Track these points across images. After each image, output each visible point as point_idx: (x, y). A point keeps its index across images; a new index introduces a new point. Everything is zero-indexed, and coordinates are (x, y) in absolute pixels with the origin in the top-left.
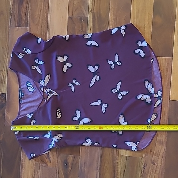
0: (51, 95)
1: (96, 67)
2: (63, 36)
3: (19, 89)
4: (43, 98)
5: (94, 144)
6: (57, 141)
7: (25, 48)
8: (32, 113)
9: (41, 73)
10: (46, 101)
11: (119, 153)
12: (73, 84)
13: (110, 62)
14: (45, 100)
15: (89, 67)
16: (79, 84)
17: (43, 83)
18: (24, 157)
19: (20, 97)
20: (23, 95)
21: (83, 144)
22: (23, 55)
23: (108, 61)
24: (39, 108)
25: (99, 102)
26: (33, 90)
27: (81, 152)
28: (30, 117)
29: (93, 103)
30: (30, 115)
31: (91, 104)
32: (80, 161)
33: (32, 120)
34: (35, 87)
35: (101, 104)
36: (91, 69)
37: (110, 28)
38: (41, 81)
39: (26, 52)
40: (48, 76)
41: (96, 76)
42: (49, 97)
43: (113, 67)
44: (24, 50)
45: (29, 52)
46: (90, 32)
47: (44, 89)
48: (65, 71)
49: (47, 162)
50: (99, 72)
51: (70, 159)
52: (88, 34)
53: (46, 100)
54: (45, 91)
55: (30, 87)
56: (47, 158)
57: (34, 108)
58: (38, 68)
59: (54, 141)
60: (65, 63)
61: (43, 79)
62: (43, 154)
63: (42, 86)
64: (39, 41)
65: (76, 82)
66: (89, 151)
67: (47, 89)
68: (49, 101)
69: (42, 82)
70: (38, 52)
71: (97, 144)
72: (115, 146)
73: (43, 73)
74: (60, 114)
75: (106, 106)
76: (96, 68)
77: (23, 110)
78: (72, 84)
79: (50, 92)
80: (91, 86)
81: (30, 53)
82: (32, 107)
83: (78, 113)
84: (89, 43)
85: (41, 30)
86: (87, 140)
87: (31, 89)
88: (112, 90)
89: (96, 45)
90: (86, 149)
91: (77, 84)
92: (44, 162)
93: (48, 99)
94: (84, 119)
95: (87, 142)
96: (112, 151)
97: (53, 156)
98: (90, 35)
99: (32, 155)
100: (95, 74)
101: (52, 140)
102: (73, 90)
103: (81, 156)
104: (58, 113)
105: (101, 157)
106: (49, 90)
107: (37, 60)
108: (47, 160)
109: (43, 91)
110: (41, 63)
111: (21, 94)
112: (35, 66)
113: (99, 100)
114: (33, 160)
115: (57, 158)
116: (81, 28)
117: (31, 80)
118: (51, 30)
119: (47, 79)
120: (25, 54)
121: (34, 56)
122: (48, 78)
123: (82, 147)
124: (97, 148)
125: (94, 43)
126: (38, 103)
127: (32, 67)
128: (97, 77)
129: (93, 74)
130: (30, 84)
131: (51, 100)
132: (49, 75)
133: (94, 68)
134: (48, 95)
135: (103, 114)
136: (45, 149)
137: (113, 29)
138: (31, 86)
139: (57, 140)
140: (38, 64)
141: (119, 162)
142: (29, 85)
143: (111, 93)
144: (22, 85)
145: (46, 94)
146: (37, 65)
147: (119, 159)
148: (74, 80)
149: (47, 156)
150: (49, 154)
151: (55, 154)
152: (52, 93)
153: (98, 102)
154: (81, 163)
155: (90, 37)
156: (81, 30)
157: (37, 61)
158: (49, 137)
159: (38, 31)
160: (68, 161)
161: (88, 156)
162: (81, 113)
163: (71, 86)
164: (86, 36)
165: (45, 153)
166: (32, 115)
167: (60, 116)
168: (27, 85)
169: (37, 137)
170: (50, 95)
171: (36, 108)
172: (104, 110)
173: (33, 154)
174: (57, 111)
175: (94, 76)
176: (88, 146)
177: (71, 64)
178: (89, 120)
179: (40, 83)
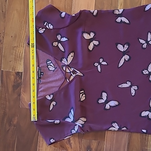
0: (75, 75)
1: (125, 46)
2: (91, 11)
3: (38, 67)
4: (66, 78)
5: (122, 129)
6: (81, 126)
7: (46, 23)
8: (52, 94)
9: (63, 50)
10: (68, 81)
11: (148, 138)
12: (100, 64)
13: (142, 41)
14: (68, 80)
15: (118, 45)
16: (106, 64)
17: (66, 61)
18: (41, 142)
19: (39, 76)
20: (42, 74)
21: (110, 129)
22: (44, 29)
23: (140, 40)
24: (60, 89)
25: (129, 84)
26: (54, 69)
27: (107, 138)
28: (49, 98)
29: (121, 85)
30: (50, 96)
31: (119, 86)
32: (105, 146)
33: (52, 102)
34: (56, 66)
35: (131, 86)
36: (120, 48)
37: (143, 4)
38: (63, 59)
39: (47, 26)
40: (72, 54)
41: (126, 55)
42: (72, 78)
43: (145, 46)
44: (45, 25)
45: (51, 27)
46: (121, 7)
47: (67, 69)
48: (91, 50)
49: (68, 148)
50: (129, 52)
51: (94, 144)
52: (118, 10)
54: (68, 71)
55: (51, 65)
56: (67, 144)
57: (54, 89)
58: (60, 45)
59: (77, 126)
60: (91, 40)
61: (66, 57)
62: (64, 139)
63: (64, 65)
64: (63, 15)
65: (102, 62)
66: (115, 136)
67: (70, 69)
68: (72, 82)
69: (64, 61)
70: (61, 28)
71: (125, 129)
72: (145, 131)
73: (66, 51)
74: (84, 95)
75: (136, 89)
76: (126, 47)
77: (41, 91)
78: (98, 64)
79: (74, 72)
80: (119, 66)
81: (52, 28)
82: (52, 87)
83: (104, 95)
84: (119, 20)
85: (65, 3)
86: (114, 125)
87: (52, 68)
88: (143, 71)
89: (127, 21)
90: (113, 134)
91: (104, 63)
92: (64, 148)
93: (71, 79)
94: (110, 102)
95: (114, 127)
96: (141, 137)
97: (74, 142)
98: (121, 10)
99: (52, 141)
100: (124, 53)
101: (75, 125)
102: (99, 70)
103: (106, 142)
104: (81, 95)
105: (129, 143)
106: (72, 69)
107: (60, 36)
108: (68, 146)
109: (65, 70)
110: (64, 39)
112: (57, 43)
113: (128, 82)
114: (52, 146)
115: (79, 143)
116: (110, 3)
117: (52, 58)
118: (76, 3)
120: (46, 28)
121: (57, 31)
122: (72, 56)
123: (107, 132)
124: (124, 133)
125: (124, 19)
126: (59, 83)
127: (54, 43)
128: (126, 57)
129: (122, 53)
130: (50, 62)
131: (74, 80)
132: (73, 53)
133: (124, 47)
134: (72, 75)
135: (133, 97)
136: (66, 133)
137: (147, 5)
138: (51, 64)
139: (81, 124)
140: (60, 40)
141: (148, 148)
142: (49, 63)
143: (143, 74)
144: (41, 64)
145: (68, 73)
146: (59, 42)
147: (148, 145)
148: (100, 59)
149: (67, 141)
150: (71, 139)
151: (77, 139)
152: (76, 73)
153: (127, 83)
154: (106, 149)
155: (120, 13)
156: (110, 5)
157: (59, 37)
158: (72, 122)
159: (61, 4)
160: (92, 147)
161: (114, 141)
162: (107, 95)
163: (97, 66)
164: (117, 12)
165: (66, 138)
166: (52, 96)
167: (84, 98)
168: (48, 63)
169: (58, 121)
171: (57, 89)
172: (133, 92)
173: (52, 139)
174: (81, 92)
175: (124, 55)
176: (114, 131)
177: (98, 42)
178: (116, 103)
179: (62, 61)
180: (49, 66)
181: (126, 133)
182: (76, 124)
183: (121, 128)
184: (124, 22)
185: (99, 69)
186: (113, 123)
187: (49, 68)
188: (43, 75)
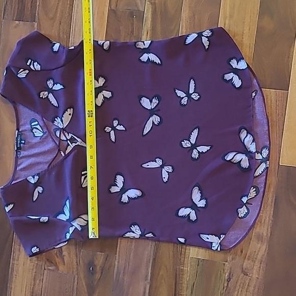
0: (74, 144)
1: (154, 100)
2: (99, 43)
3: (17, 132)
4: (59, 150)
5: (146, 236)
6: (79, 229)
7: (30, 61)
8: (38, 174)
9: (56, 104)
10: (63, 155)
11: (185, 252)
12: (114, 128)
13: (180, 93)
14: (62, 153)
15: (142, 99)
16: (124, 129)
17: (61, 122)
18: (17, 253)
19: (19, 146)
20: (23, 142)
21: (127, 235)
22: (27, 72)
23: (177, 91)
24: (50, 167)
25: (159, 162)
26: (42, 134)
27: (119, 249)
28: (33, 181)
29: (147, 164)
30: (34, 178)
31: (144, 166)
32: (117, 263)
33: (36, 187)
34: (45, 130)
35: (162, 167)
37: (182, 33)
38: (56, 119)
39: (32, 66)
40: (70, 111)
41: (154, 115)
42: (69, 149)
43: (184, 101)
44: (28, 64)
45: (38, 67)
46: (147, 38)
47: (62, 134)
48: (100, 105)
49: (59, 263)
50: (159, 110)
51: (100, 259)
52: (143, 42)
53: (64, 153)
54: (63, 138)
55: (38, 129)
56: (57, 257)
57: (41, 166)
58: (51, 97)
59: (74, 228)
60: (100, 90)
61: (60, 116)
62: (55, 248)
64: (56, 47)
65: (118, 125)
66: (133, 246)
67: (66, 134)
68: (68, 156)
70: (53, 68)
71: (150, 235)
72: (182, 240)
73: (60, 105)
75: (170, 171)
76: (155, 102)
77: (21, 170)
78: (110, 129)
79: (72, 140)
80: (145, 133)
81: (39, 69)
82: (38, 163)
83: (120, 180)
84: (145, 57)
85: (60, 29)
86: (133, 228)
87: (39, 133)
88: (183, 143)
89: (158, 61)
90: (129, 243)
91: (120, 128)
92: (52, 262)
93: (67, 152)
94: (129, 191)
95: (134, 232)
96: (174, 249)
97: (69, 254)
98: (147, 43)
99: (35, 250)
100: (152, 112)
103: (119, 256)
104: (83, 178)
105: (154, 259)
106: (70, 135)
107: (52, 81)
108: (58, 260)
109: (59, 136)
110: (58, 87)
111: (21, 140)
112: (47, 92)
113: (158, 159)
114: (34, 258)
115: (77, 256)
116: (130, 30)
117: (38, 117)
118: (76, 30)
119: (67, 117)
120: (30, 70)
121: (46, 74)
122: (70, 114)
123: (121, 239)
124: (148, 241)
125: (153, 57)
126: (49, 158)
127: (42, 93)
128: (156, 119)
129: (148, 112)
130: (37, 123)
131: (73, 154)
132: (72, 109)
133: (151, 102)
134: (68, 145)
135: (164, 184)
136: (58, 239)
137: (188, 36)
138: (38, 127)
140: (52, 88)
141: (185, 268)
142: (34, 125)
143: (181, 148)
144: (22, 125)
145: (64, 142)
146: (51, 91)
147: (185, 263)
148: (114, 122)
149: (58, 252)
150: (63, 249)
152: (76, 141)
153: (156, 162)
154: (118, 267)
155: (147, 46)
156: (130, 33)
157: (50, 84)
158: (67, 220)
159: (53, 31)
160: (96, 262)
161: (132, 255)
162: (124, 180)
163: (110, 132)
164: (141, 45)
165: (58, 247)
166: (37, 178)
168: (32, 124)
169: (46, 218)
170: (72, 146)
171: (46, 167)
172: (165, 176)
173: (36, 247)
174: (82, 173)
175: (151, 116)
176: (134, 238)
177: (110, 93)
178: (138, 193)
179: (55, 122)
180: (34, 130)
181: (150, 242)
182: (73, 224)
183: (145, 233)
184: (153, 62)
185: (113, 138)
186: (133, 226)
187: (35, 133)
188: (24, 144)
